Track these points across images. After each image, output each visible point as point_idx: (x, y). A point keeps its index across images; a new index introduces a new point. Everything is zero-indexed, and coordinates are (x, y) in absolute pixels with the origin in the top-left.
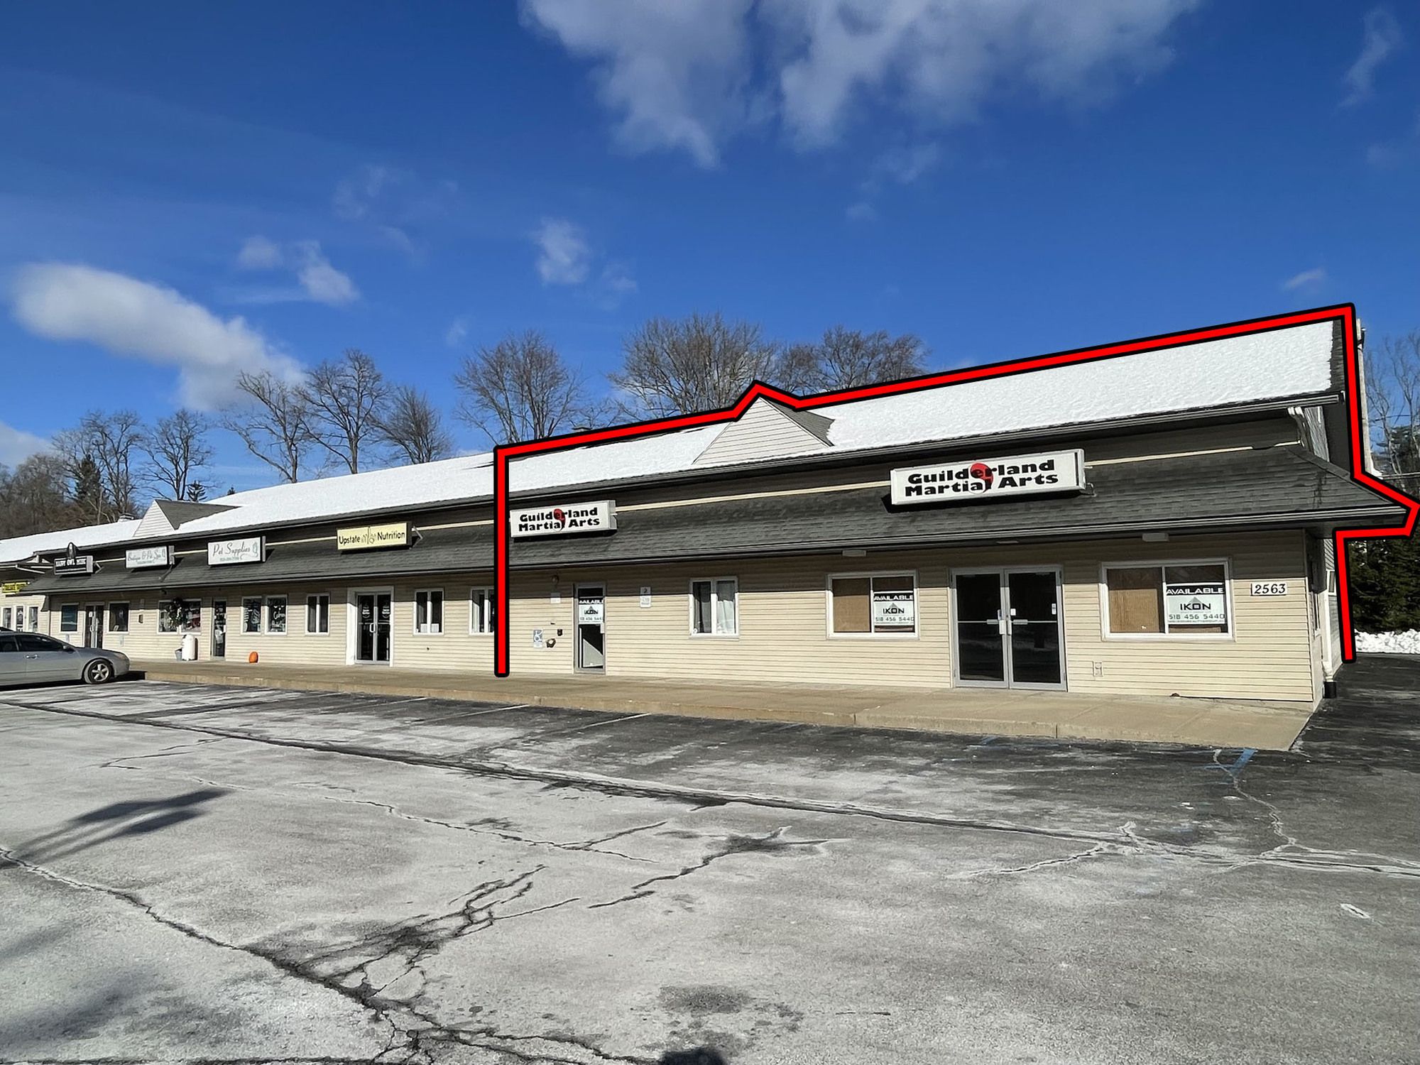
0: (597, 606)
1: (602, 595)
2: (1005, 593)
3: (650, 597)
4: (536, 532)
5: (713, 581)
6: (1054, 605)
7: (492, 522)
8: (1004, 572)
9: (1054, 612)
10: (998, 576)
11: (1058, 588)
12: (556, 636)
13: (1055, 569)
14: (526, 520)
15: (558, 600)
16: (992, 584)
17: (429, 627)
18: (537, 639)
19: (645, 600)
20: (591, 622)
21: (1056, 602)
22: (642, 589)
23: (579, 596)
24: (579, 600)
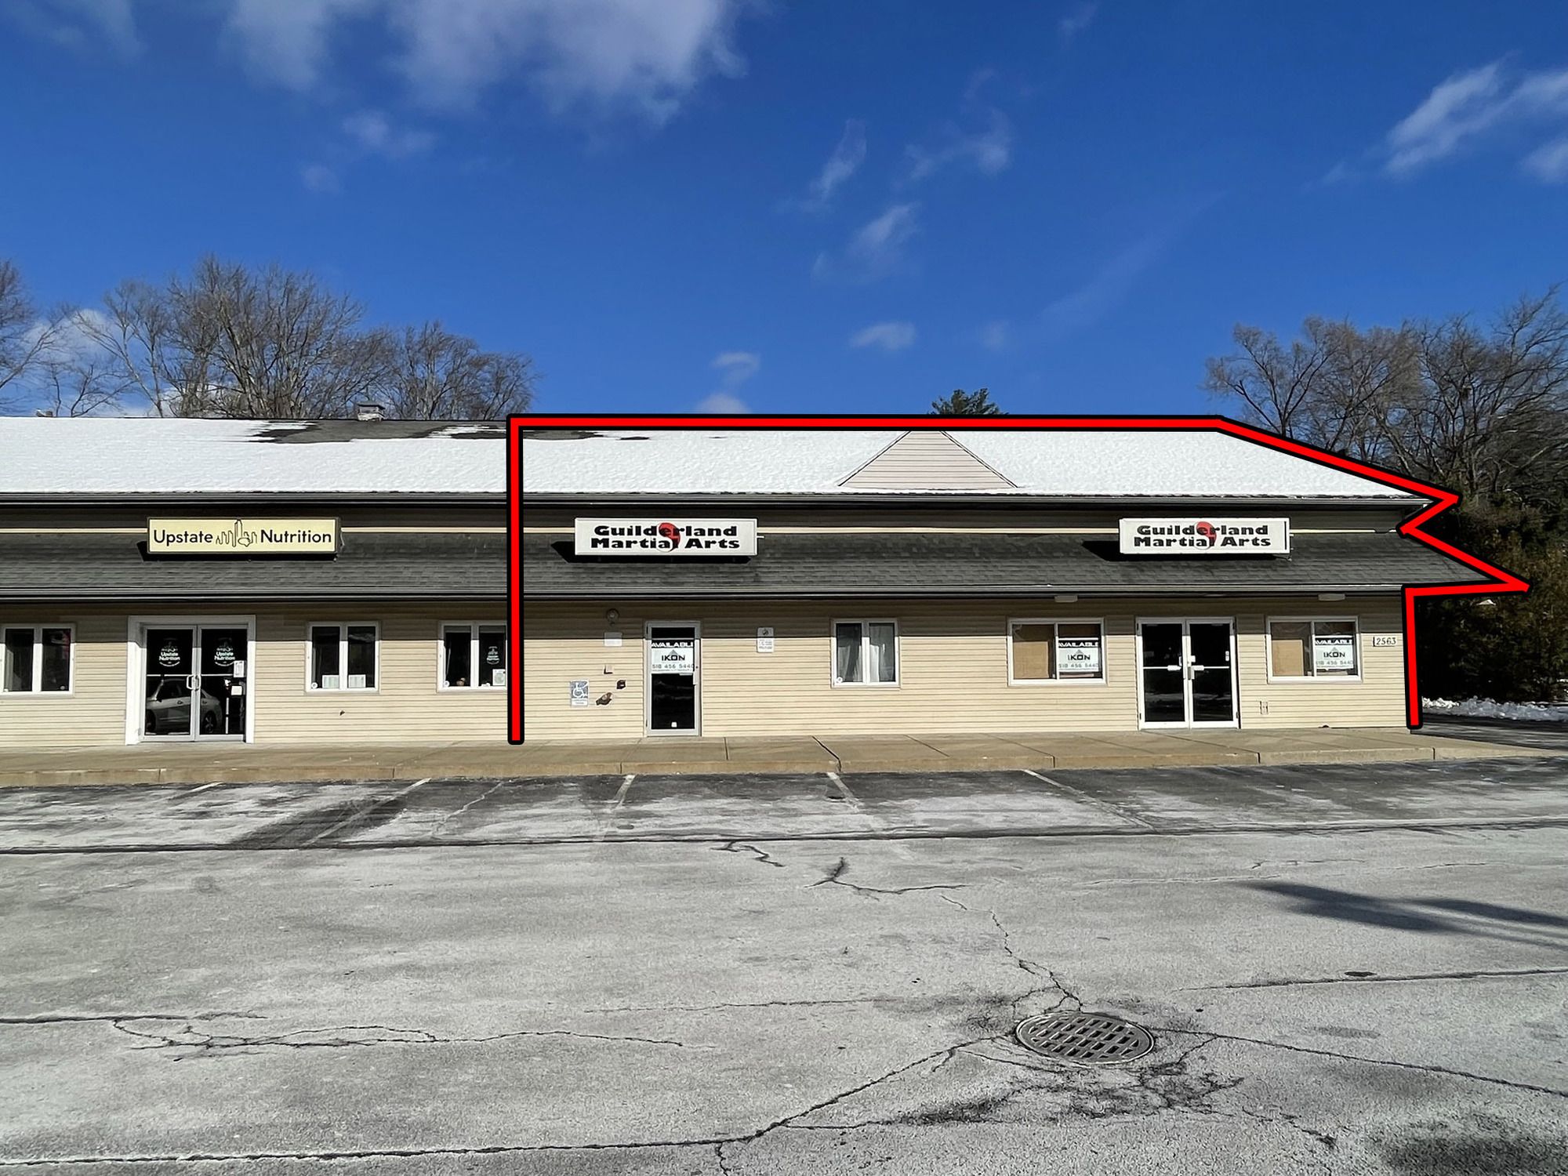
0: (684, 650)
1: (693, 636)
2: (1186, 642)
3: (772, 639)
4: (624, 551)
5: (864, 623)
6: (1227, 653)
7: (504, 530)
8: (1186, 622)
9: (1227, 659)
10: (1180, 625)
11: (1232, 638)
12: (613, 689)
13: (1229, 620)
14: (606, 533)
15: (618, 642)
16: (1176, 632)
17: (343, 681)
18: (579, 694)
19: (767, 644)
20: (672, 671)
21: (1229, 650)
22: (760, 631)
23: (653, 636)
24: (653, 642)
